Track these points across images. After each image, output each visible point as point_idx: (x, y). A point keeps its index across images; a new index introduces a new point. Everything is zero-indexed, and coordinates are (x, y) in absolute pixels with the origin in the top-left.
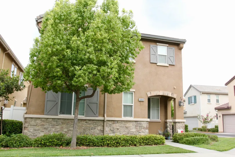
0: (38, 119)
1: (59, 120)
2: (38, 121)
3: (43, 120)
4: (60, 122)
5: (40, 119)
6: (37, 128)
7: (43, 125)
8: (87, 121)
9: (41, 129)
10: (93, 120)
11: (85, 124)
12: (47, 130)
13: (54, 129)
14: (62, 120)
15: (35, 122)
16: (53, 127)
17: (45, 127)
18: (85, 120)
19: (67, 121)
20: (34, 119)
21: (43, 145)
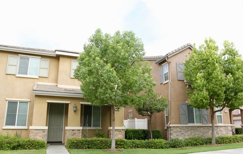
0: (178, 127)
1: (189, 128)
2: (178, 129)
3: (181, 128)
4: (190, 128)
5: (179, 127)
6: (178, 134)
7: (181, 131)
8: (204, 127)
9: (180, 134)
10: (207, 126)
11: (203, 129)
12: (183, 135)
13: (187, 134)
14: (191, 127)
15: (176, 130)
16: (186, 133)
17: (182, 132)
18: (203, 126)
19: (194, 128)
20: (175, 128)
21: (195, 144)
